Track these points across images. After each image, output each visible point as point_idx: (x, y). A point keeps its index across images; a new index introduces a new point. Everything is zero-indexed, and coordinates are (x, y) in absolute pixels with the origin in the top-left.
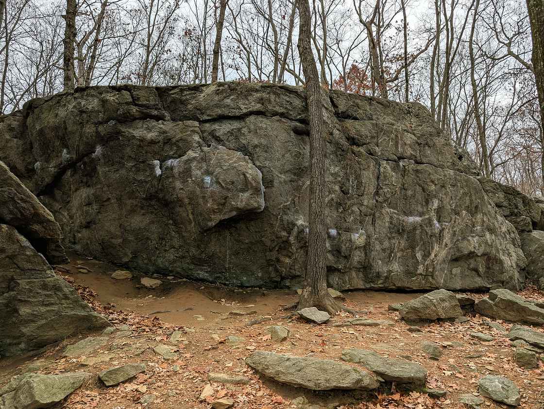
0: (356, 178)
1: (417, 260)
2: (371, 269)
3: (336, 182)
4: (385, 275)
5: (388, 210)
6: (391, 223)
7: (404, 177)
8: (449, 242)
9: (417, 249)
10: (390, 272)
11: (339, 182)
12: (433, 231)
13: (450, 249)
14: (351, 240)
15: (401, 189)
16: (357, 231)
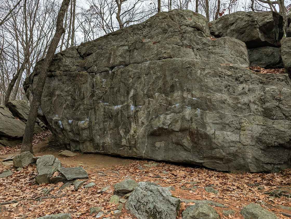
0: (79, 90)
1: (121, 135)
2: (94, 141)
3: (69, 95)
4: (101, 145)
5: (102, 104)
6: (105, 112)
8: (145, 121)
9: (120, 128)
10: (104, 143)
11: (71, 94)
12: (129, 114)
13: (147, 126)
14: (77, 125)
15: (110, 89)
16: (84, 119)
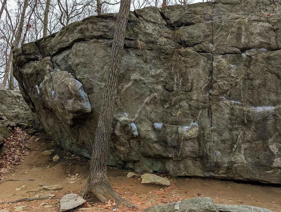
1: (272, 152)
2: (208, 159)
3: (158, 82)
4: (226, 165)
5: (227, 102)
6: (232, 114)
7: (248, 67)
9: (269, 140)
10: (232, 163)
15: (245, 80)
16: (188, 123)
